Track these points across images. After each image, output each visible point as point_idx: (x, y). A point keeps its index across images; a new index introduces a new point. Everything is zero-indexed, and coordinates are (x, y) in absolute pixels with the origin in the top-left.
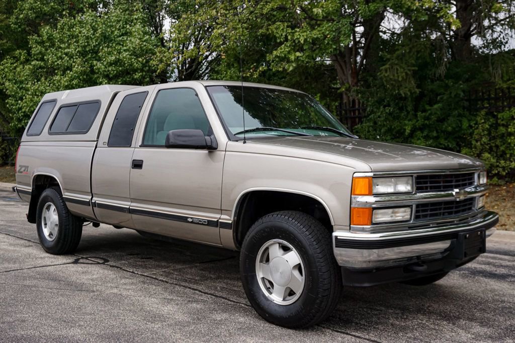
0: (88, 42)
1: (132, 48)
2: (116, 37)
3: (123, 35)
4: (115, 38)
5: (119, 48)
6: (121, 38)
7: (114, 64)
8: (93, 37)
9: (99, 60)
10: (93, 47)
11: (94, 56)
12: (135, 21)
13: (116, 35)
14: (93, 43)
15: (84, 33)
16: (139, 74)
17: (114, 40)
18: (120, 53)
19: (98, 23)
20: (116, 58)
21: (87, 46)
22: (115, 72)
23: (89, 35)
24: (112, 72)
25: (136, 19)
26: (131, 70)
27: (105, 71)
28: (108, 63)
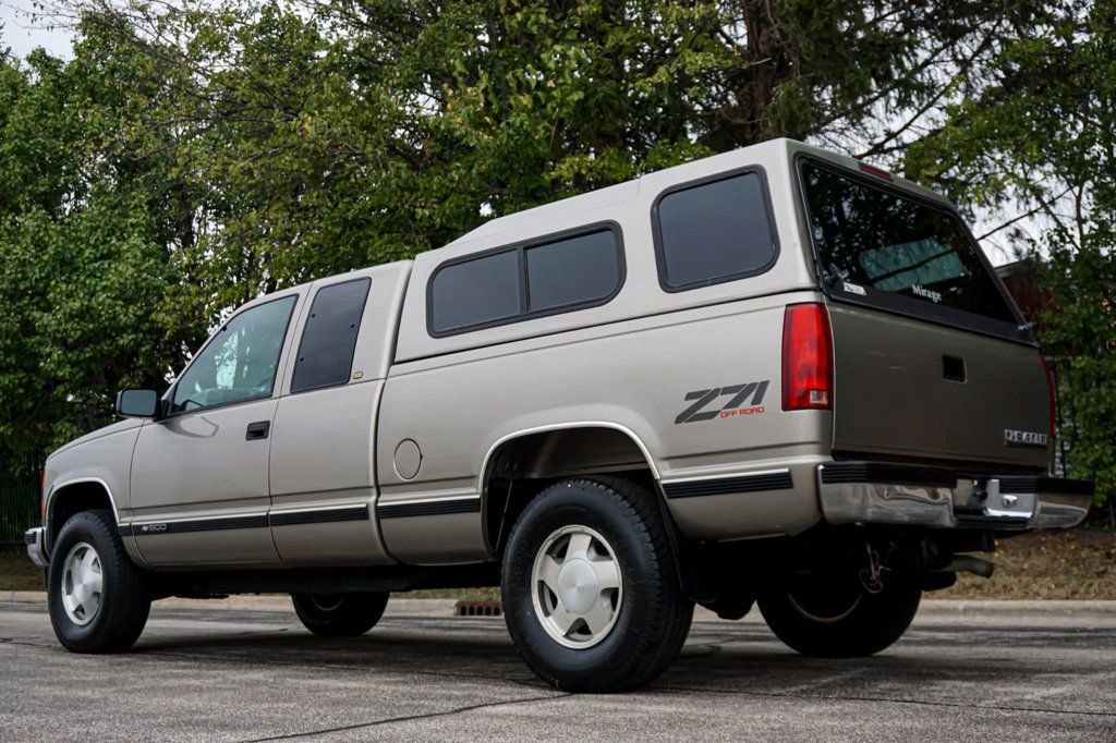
0: (23, 272)
1: (117, 285)
2: (86, 261)
3: (103, 257)
4: (84, 264)
5: (93, 282)
6: (97, 265)
7: (77, 316)
8: (35, 262)
9: (48, 309)
10: (34, 283)
11: (34, 301)
12: (131, 229)
13: (87, 258)
14: (35, 273)
15: (17, 254)
16: (130, 337)
17: (84, 268)
18: (92, 294)
19: (50, 232)
20: (82, 305)
21: (20, 280)
22: (79, 333)
23: (27, 257)
24: (72, 333)
25: (132, 225)
26: (114, 329)
27: (58, 331)
28: (65, 314)
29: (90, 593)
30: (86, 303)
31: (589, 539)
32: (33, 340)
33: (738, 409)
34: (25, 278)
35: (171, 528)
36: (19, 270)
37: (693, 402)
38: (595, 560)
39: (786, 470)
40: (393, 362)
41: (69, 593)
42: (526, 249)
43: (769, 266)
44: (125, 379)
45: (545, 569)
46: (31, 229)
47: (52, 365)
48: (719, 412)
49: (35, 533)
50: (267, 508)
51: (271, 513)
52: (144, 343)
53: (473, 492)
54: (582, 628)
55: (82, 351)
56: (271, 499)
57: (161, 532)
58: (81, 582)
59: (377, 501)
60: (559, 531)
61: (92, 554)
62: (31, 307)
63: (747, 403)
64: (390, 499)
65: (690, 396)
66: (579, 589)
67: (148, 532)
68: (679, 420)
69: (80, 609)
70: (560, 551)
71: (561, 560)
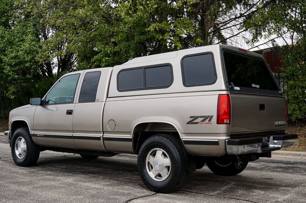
1: (25, 49)
2: (16, 42)
3: (21, 41)
4: (16, 43)
5: (18, 48)
6: (19, 43)
7: (14, 58)
8: (2, 42)
9: (5, 55)
10: (1, 48)
12: (29, 33)
13: (17, 41)
16: (29, 64)
17: (16, 44)
18: (18, 52)
19: (6, 34)
20: (15, 55)
22: (14, 62)
24: (13, 63)
25: (29, 32)
26: (24, 61)
27: (9, 62)
28: (10, 57)
29: (23, 150)
30: (16, 54)
31: (162, 152)
32: (2, 64)
33: (204, 122)
35: (45, 136)
37: (192, 119)
38: (163, 158)
39: (217, 140)
40: (107, 97)
41: (17, 150)
42: (145, 69)
43: (214, 82)
44: (28, 75)
45: (149, 159)
47: (7, 71)
48: (199, 122)
49: (7, 133)
50: (72, 134)
51: (73, 135)
52: (33, 65)
53: (130, 136)
54: (160, 175)
55: (16, 67)
56: (73, 131)
57: (43, 137)
58: (20, 147)
59: (103, 136)
60: (154, 149)
61: (23, 140)
62: (1, 55)
63: (207, 121)
64: (106, 135)
65: (191, 117)
66: (159, 165)
67: (39, 136)
68: (188, 123)
69: (20, 154)
70: (154, 154)
71: (154, 157)
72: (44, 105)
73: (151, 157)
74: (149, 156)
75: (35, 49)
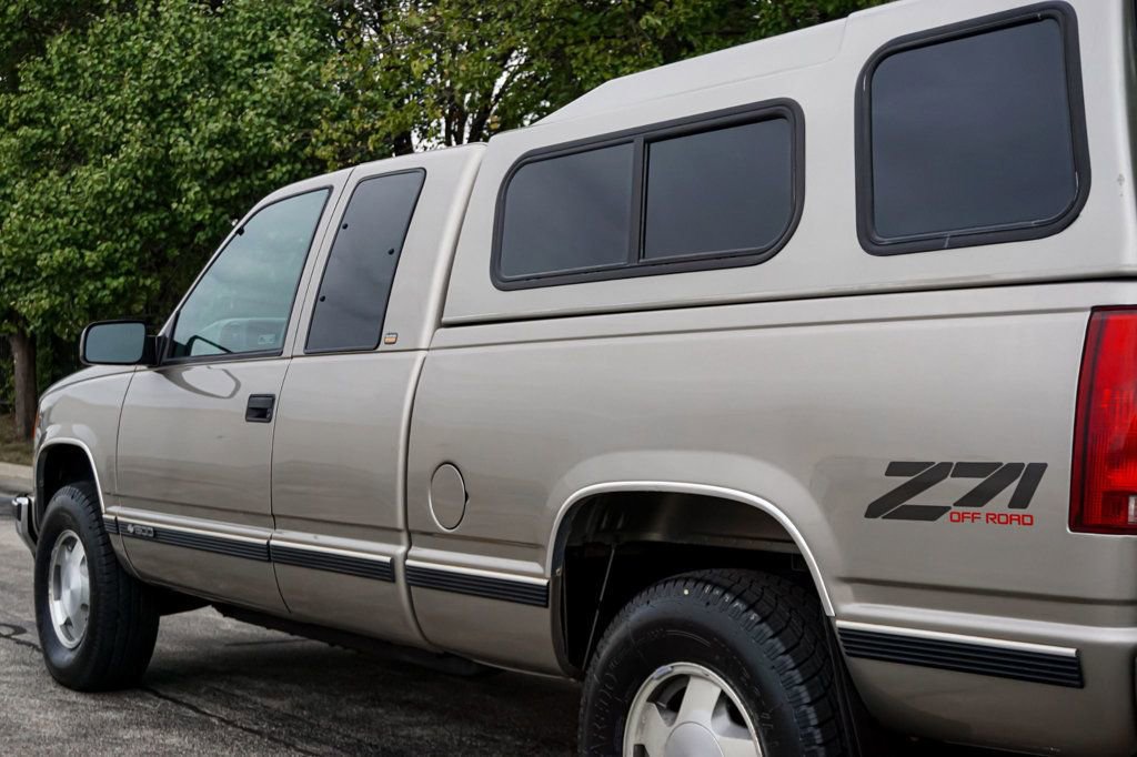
1: (269, 98)
2: (237, 65)
3: (261, 58)
5: (239, 97)
6: (250, 70)
7: (219, 141)
10: (175, 91)
12: (296, 21)
13: (240, 60)
14: (176, 79)
16: (284, 169)
17: (235, 74)
18: (238, 112)
19: (193, 26)
20: (225, 126)
21: (160, 87)
22: (221, 163)
23: (169, 58)
24: (213, 164)
26: (264, 157)
27: (196, 160)
28: (203, 138)
29: (79, 604)
30: (230, 124)
31: (719, 691)
33: (983, 510)
34: (165, 85)
35: (157, 535)
36: (158, 73)
37: (899, 481)
38: (724, 734)
39: (1071, 652)
40: (441, 325)
42: (648, 142)
43: (1062, 217)
45: (647, 726)
46: (172, 22)
47: (188, 207)
48: (946, 509)
49: (20, 505)
50: (268, 533)
51: (273, 542)
53: (534, 571)
55: (228, 187)
56: (274, 520)
58: (69, 587)
59: (406, 557)
60: (667, 668)
61: (79, 549)
62: (172, 123)
63: (1001, 502)
64: (429, 557)
65: (895, 469)
68: (874, 511)
69: (68, 625)
70: (671, 699)
71: (671, 715)
72: (165, 364)
73: (655, 715)
74: (645, 710)
75: (316, 97)
